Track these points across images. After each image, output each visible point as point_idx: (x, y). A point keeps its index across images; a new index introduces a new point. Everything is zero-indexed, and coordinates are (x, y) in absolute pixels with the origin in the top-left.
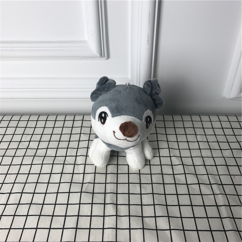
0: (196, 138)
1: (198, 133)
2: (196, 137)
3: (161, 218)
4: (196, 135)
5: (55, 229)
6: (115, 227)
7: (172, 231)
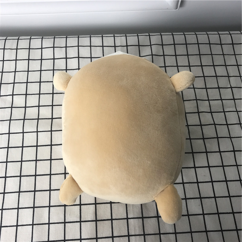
0: (229, 81)
1: (231, 75)
2: (229, 79)
3: (193, 200)
4: (229, 77)
5: (71, 222)
6: (141, 216)
7: (205, 216)
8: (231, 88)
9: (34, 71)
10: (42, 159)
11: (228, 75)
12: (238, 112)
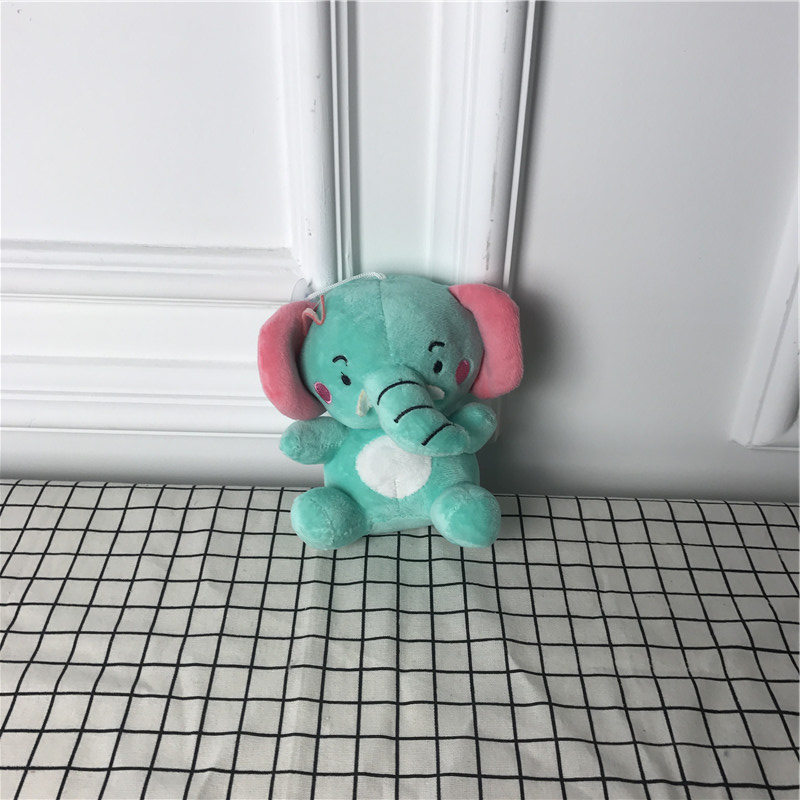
0: (600, 602)
1: (605, 587)
2: (599, 598)
4: (598, 592)
8: (604, 617)
9: (90, 555)
10: (44, 765)
11: (597, 587)
12: (621, 679)
